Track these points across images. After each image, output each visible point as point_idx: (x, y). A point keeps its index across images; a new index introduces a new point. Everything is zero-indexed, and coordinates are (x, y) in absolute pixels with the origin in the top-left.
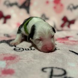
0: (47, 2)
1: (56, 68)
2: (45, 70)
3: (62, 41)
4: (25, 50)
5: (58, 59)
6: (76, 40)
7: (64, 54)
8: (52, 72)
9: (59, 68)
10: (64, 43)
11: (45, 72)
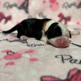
0: (44, 2)
1: (64, 55)
2: (57, 57)
4: (36, 45)
8: (62, 58)
9: (66, 55)
11: (58, 58)
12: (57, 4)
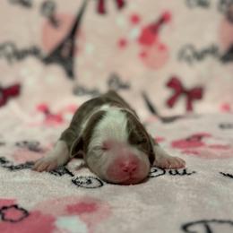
0: (122, 44)
1: (214, 221)
3: (191, 149)
5: (206, 199)
6: (223, 143)
7: (213, 183)
10: (196, 153)
12: (162, 48)
